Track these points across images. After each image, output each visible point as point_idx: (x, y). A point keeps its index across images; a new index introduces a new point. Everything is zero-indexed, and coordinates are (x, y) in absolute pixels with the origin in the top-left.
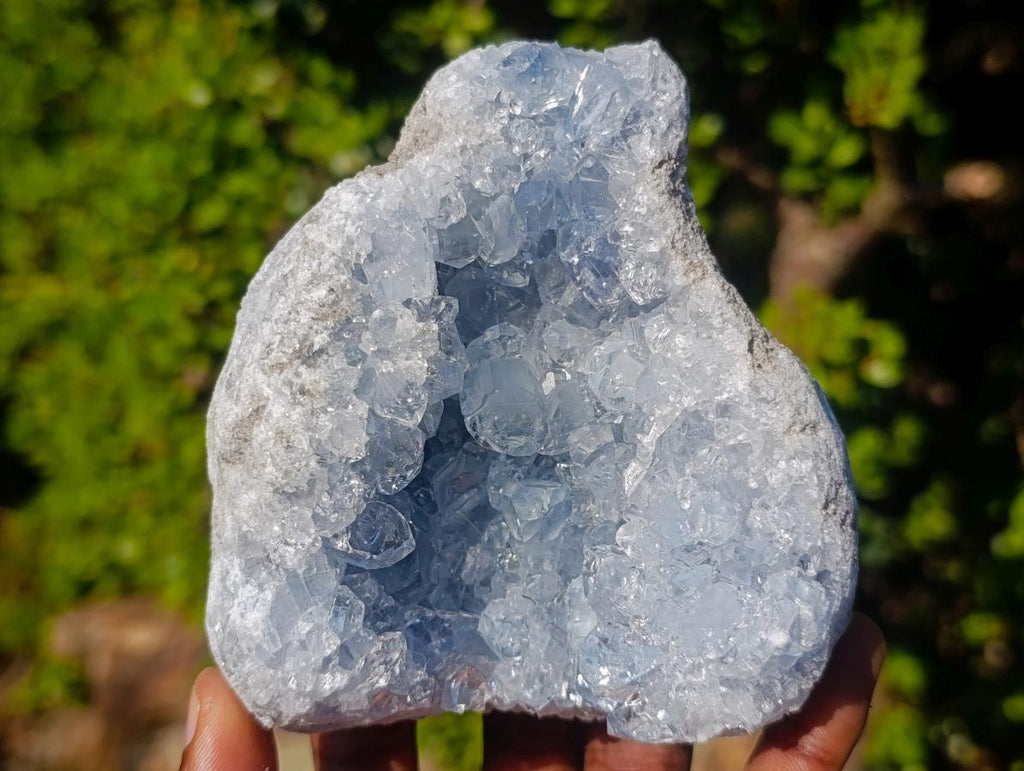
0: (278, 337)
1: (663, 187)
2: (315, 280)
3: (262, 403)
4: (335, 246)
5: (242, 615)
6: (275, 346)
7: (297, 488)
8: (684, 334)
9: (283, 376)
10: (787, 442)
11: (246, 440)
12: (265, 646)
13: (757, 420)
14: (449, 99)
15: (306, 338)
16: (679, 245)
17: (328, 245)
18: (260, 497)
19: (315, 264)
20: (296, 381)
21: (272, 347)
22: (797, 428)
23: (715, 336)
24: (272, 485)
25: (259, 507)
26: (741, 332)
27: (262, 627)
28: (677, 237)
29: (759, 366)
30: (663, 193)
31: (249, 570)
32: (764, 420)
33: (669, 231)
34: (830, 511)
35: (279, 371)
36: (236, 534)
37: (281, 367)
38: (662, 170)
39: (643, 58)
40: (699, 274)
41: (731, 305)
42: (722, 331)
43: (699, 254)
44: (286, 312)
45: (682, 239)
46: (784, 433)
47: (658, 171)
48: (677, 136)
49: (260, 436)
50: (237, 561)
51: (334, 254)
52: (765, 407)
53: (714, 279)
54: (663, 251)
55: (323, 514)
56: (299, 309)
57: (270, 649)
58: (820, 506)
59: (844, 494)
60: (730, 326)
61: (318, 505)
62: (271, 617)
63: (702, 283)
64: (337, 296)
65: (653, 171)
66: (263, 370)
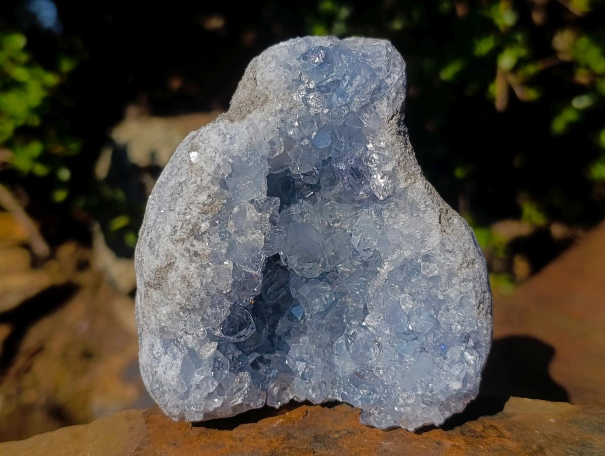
0: (180, 223)
1: (394, 131)
2: (200, 189)
3: (173, 261)
4: (210, 169)
5: (165, 373)
6: (178, 228)
7: (194, 306)
8: (404, 213)
9: (184, 246)
10: (459, 274)
11: (163, 279)
12: (179, 390)
13: (444, 263)
14: (272, 80)
15: (196, 224)
16: (402, 164)
17: (205, 168)
18: (172, 310)
19: (199, 179)
20: (191, 248)
21: (177, 228)
22: (465, 265)
23: (421, 215)
24: (180, 304)
25: (171, 315)
26: (435, 211)
27: (176, 380)
28: (401, 159)
29: (445, 231)
30: (394, 134)
31: (166, 345)
32: (448, 263)
33: (397, 157)
34: (480, 309)
35: (182, 243)
36: (158, 327)
37: (183, 241)
38: (393, 121)
39: (383, 53)
40: (413, 180)
41: (430, 196)
42: (424, 212)
43: (413, 168)
44: (184, 208)
45: (403, 160)
46: (458, 269)
47: (391, 122)
48: (401, 99)
49: (172, 278)
50: (158, 341)
51: (209, 175)
52: (448, 255)
53: (421, 182)
54: (394, 169)
55: (208, 318)
56: (191, 207)
57: (181, 391)
58: (476, 308)
59: (487, 297)
60: (429, 209)
61: (204, 313)
62: (180, 374)
63: (415, 185)
64: (213, 200)
65: (389, 122)
66: (172, 242)
